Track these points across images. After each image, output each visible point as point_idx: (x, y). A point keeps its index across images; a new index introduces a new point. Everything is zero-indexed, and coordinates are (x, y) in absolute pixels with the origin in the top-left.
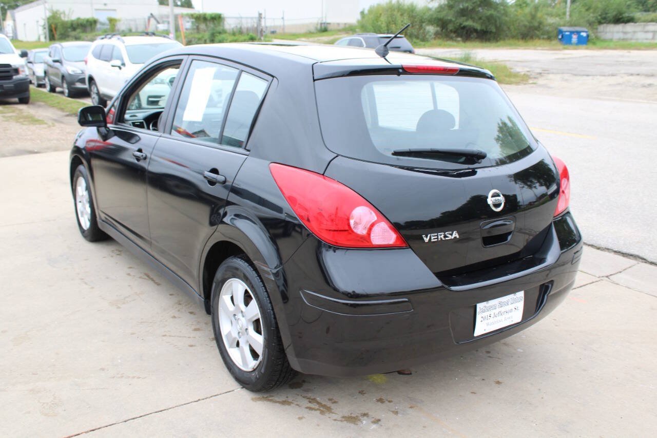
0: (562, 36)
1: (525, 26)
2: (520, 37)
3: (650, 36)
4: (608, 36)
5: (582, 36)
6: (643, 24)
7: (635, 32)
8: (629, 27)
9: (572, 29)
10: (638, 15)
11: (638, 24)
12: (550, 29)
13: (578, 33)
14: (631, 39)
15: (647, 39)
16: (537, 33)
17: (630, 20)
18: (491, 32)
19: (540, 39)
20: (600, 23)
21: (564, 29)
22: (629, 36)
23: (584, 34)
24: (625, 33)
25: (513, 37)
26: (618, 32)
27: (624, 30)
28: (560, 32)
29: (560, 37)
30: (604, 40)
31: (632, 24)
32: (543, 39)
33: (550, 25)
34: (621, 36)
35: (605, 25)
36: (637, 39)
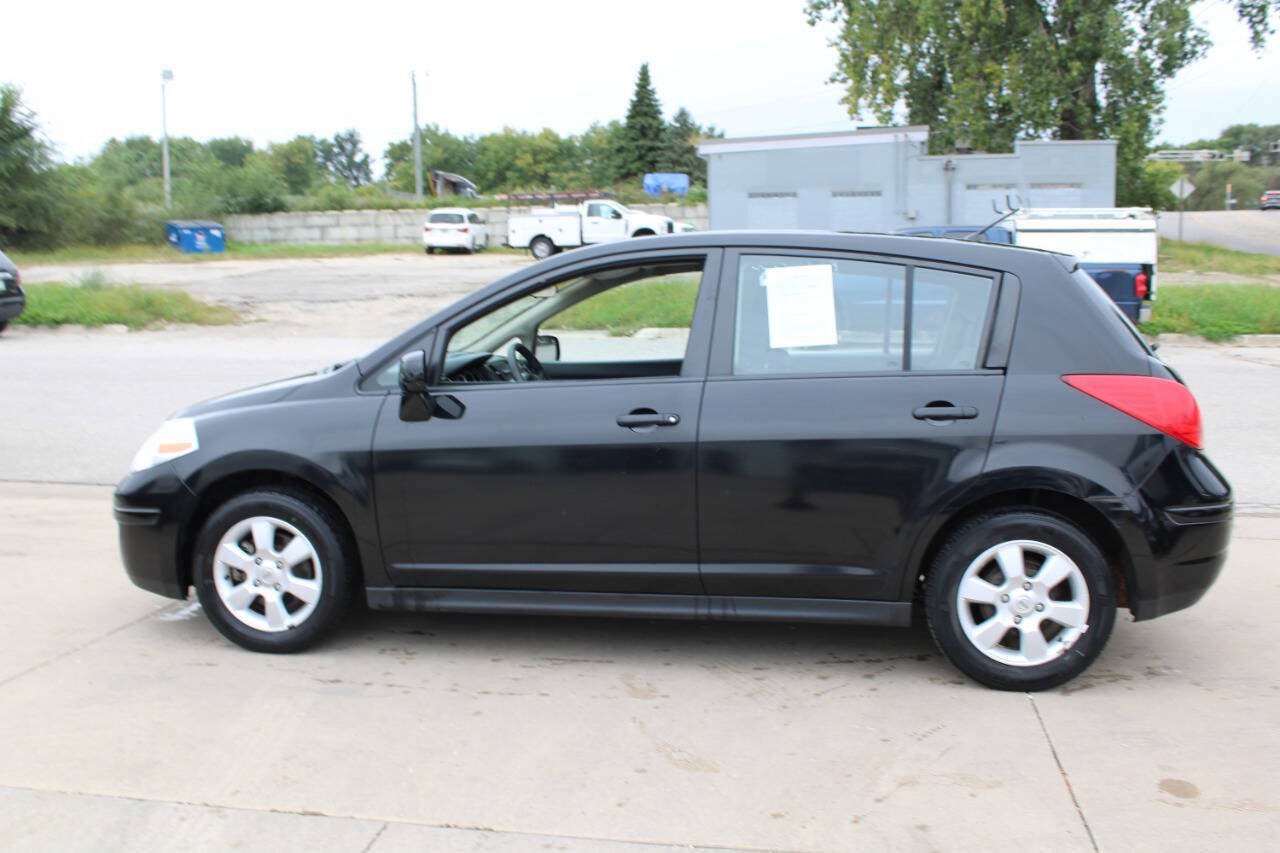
0: (179, 238)
1: (101, 220)
2: (92, 240)
3: (316, 233)
4: (244, 236)
5: (215, 237)
6: (301, 213)
7: (290, 228)
8: (279, 220)
9: (191, 224)
10: (289, 199)
11: (292, 214)
12: (147, 226)
13: (206, 231)
14: (285, 240)
15: (312, 239)
16: (126, 232)
17: (278, 207)
18: (40, 233)
19: (132, 243)
20: (229, 213)
21: (180, 223)
22: (280, 235)
23: (216, 233)
24: (273, 230)
25: (83, 241)
26: (260, 229)
27: (272, 225)
28: (173, 229)
29: (173, 238)
30: (240, 244)
31: (283, 214)
32: (139, 243)
33: (144, 217)
34: (267, 234)
35: (235, 216)
36: (296, 240)
